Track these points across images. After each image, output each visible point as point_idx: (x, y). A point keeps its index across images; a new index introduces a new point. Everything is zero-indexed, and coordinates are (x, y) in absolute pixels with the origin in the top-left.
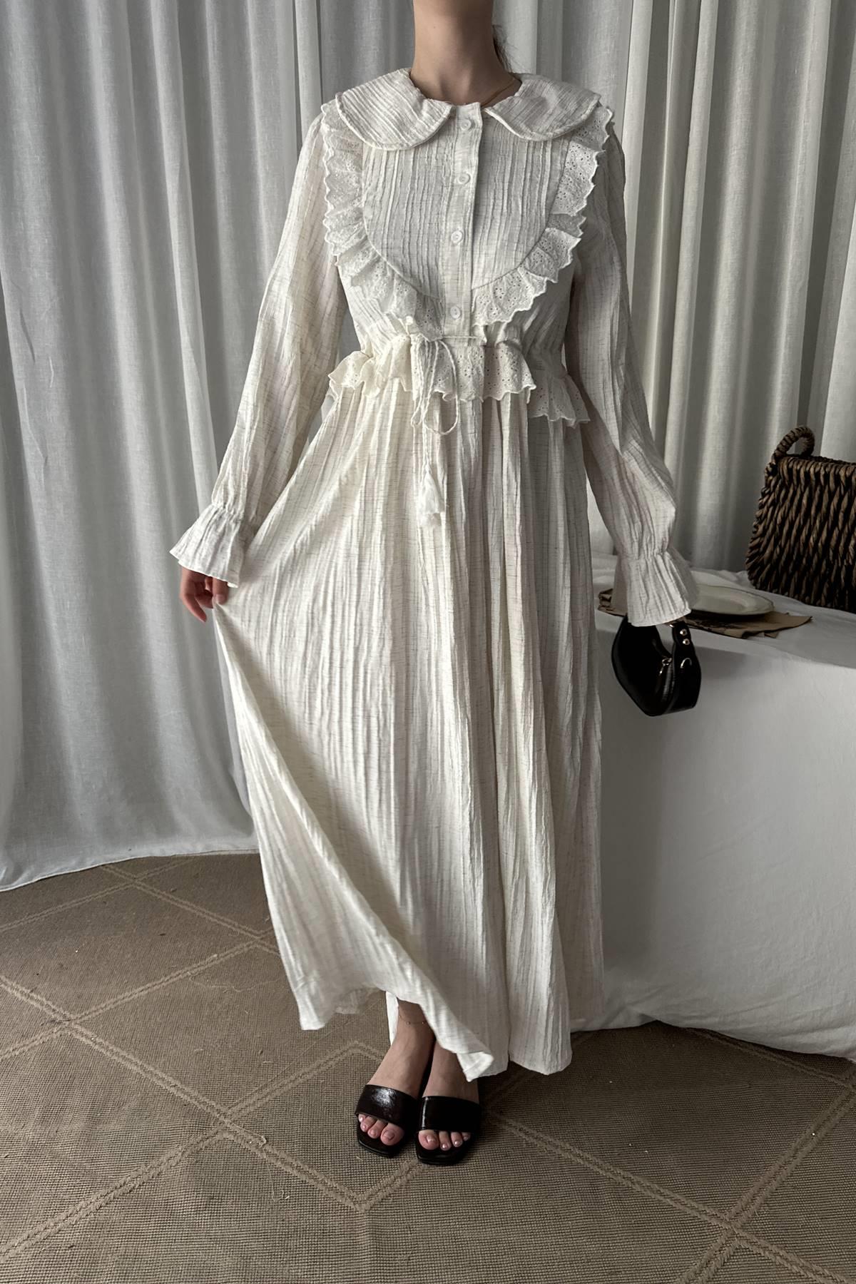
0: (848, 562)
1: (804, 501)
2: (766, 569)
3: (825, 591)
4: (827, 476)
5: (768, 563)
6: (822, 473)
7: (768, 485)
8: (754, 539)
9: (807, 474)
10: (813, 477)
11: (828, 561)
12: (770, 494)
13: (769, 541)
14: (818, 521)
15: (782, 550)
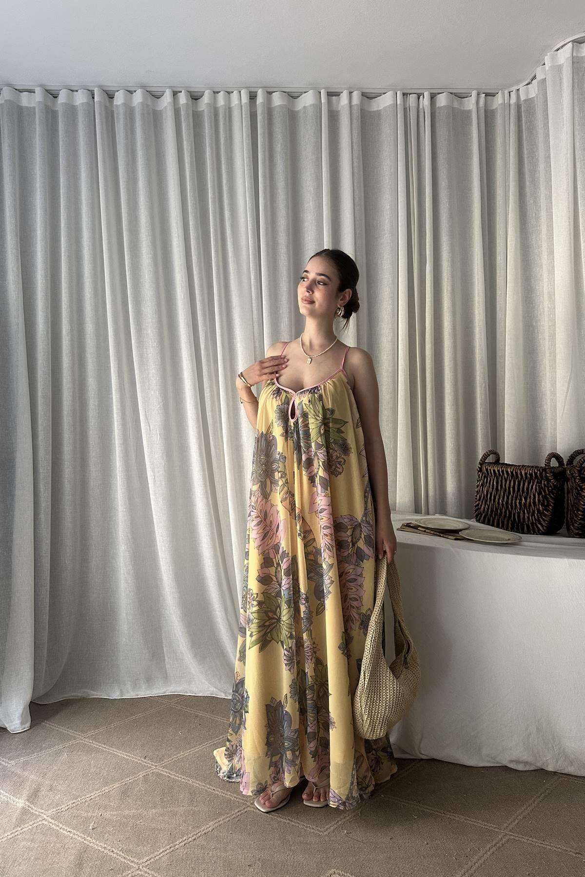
0: (517, 510)
1: (495, 483)
2: (483, 516)
3: (510, 525)
4: (503, 471)
5: (484, 512)
6: (501, 470)
7: (479, 477)
8: (476, 502)
9: (494, 471)
10: (497, 472)
11: (509, 510)
12: (480, 480)
13: (482, 502)
14: (502, 493)
15: (489, 507)
